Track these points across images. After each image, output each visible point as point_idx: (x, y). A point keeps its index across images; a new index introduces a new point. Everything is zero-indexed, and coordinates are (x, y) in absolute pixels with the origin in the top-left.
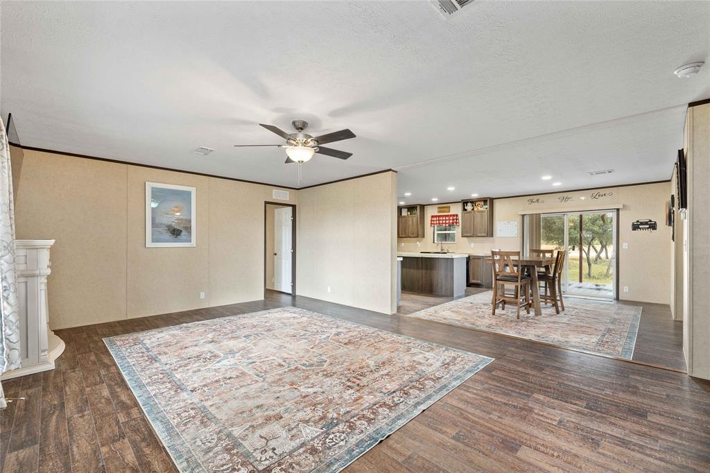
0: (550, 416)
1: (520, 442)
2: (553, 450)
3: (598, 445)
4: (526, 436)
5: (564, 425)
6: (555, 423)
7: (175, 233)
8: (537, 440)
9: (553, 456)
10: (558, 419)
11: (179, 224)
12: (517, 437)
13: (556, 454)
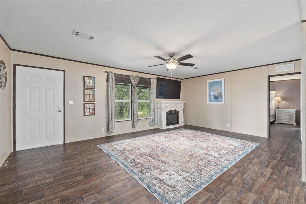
0: (89, 197)
1: (86, 179)
2: (75, 185)
3: (61, 201)
4: (87, 182)
5: (80, 198)
6: (84, 196)
7: (216, 98)
8: (83, 183)
9: (74, 183)
10: (85, 199)
11: (218, 94)
12: (89, 179)
13: (73, 184)
